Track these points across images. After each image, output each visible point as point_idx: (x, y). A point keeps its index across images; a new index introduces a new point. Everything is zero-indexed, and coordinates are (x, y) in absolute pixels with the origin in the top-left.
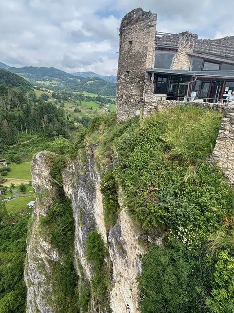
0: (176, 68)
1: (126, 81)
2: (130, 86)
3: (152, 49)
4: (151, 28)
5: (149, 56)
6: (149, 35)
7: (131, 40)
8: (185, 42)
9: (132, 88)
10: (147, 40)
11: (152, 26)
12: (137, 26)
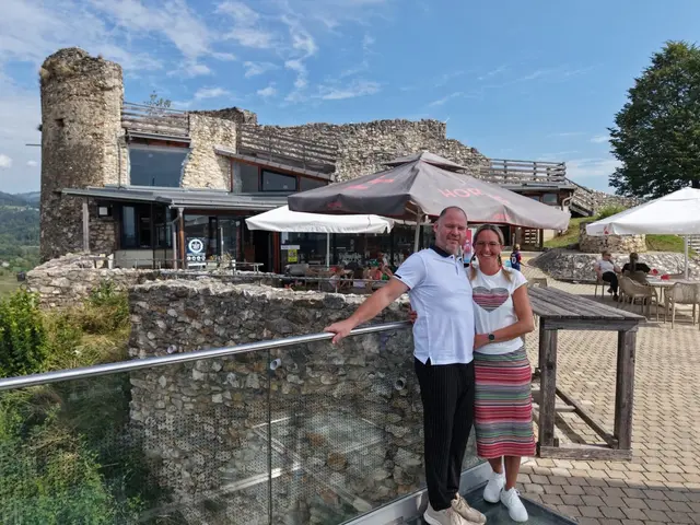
0: (194, 186)
1: (54, 218)
2: (65, 230)
3: (114, 141)
4: (106, 93)
5: (110, 156)
6: (104, 109)
7: (59, 116)
8: (206, 128)
9: (70, 235)
10: (101, 119)
11: (110, 89)
12: (72, 86)
